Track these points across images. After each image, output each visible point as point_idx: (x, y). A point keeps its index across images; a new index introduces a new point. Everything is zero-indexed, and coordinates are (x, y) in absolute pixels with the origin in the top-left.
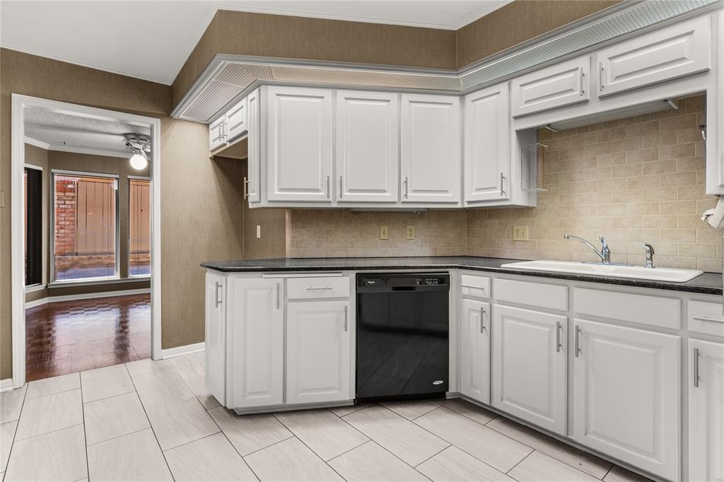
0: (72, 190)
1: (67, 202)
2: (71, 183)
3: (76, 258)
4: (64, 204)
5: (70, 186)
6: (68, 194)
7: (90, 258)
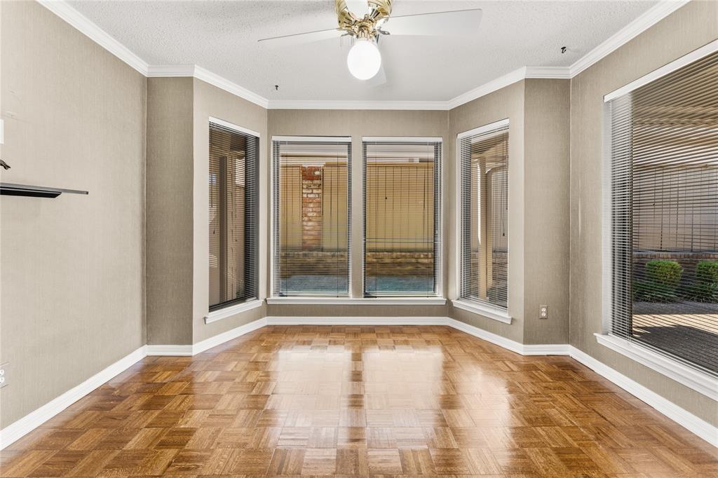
0: (318, 178)
1: (315, 191)
2: (317, 169)
3: (320, 254)
4: (312, 193)
5: (317, 173)
6: (315, 182)
7: (333, 256)
